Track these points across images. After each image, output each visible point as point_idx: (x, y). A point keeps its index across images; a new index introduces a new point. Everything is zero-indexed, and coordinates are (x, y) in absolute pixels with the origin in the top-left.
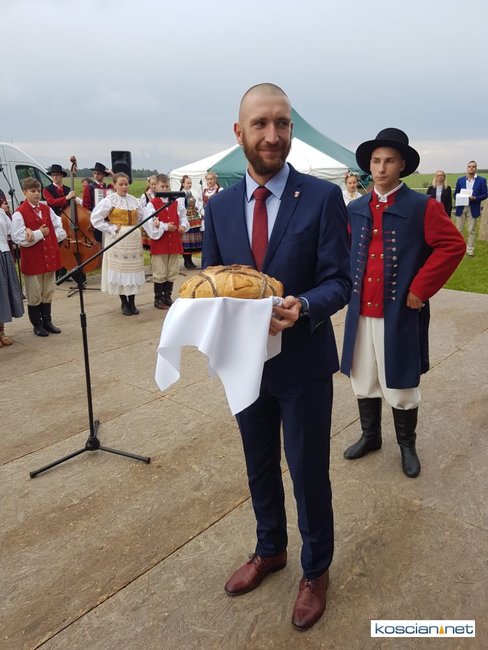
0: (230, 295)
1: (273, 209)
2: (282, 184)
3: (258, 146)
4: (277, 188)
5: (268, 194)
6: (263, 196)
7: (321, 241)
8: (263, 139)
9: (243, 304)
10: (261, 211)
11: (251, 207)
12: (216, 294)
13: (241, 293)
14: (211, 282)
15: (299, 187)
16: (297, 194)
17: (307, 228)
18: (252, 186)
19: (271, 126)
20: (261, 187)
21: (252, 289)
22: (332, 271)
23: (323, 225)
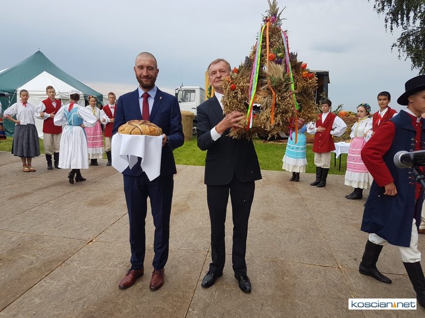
0: (148, 134)
1: (151, 102)
2: (155, 93)
3: (140, 76)
4: (153, 94)
5: (149, 96)
6: (146, 97)
7: (171, 117)
8: (142, 74)
9: (151, 138)
10: (146, 103)
11: (141, 101)
12: (142, 134)
13: (152, 133)
14: (138, 127)
15: (161, 96)
16: (161, 98)
17: (166, 111)
18: (141, 92)
19: (145, 69)
20: (146, 93)
21: (156, 132)
22: (177, 129)
23: (172, 112)
